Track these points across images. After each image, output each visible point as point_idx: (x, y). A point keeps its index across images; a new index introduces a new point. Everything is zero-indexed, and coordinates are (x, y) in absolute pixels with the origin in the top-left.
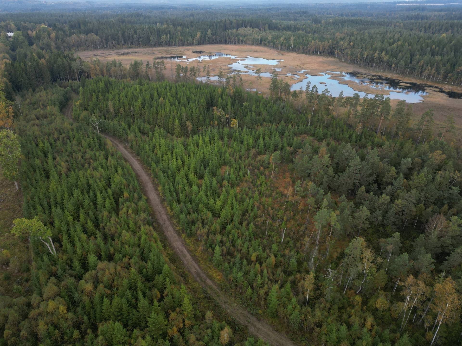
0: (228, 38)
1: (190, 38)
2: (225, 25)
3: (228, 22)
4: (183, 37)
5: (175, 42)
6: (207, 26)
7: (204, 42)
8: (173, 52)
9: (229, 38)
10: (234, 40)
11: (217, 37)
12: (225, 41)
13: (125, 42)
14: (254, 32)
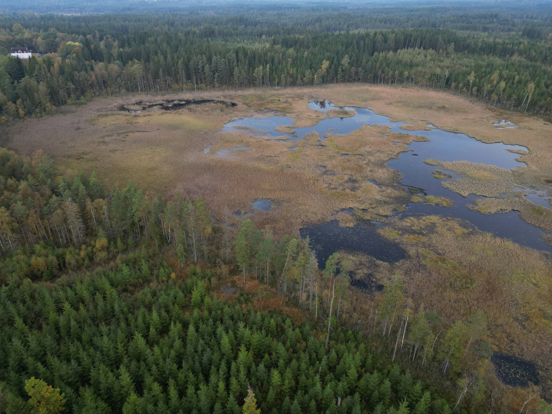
0: (380, 72)
1: (307, 72)
2: (374, 43)
3: (379, 37)
4: (295, 69)
5: (280, 78)
6: (342, 46)
7: (333, 78)
8: (272, 102)
9: (383, 72)
10: (393, 76)
11: (360, 69)
12: (374, 77)
13: (189, 78)
14: (429, 58)
